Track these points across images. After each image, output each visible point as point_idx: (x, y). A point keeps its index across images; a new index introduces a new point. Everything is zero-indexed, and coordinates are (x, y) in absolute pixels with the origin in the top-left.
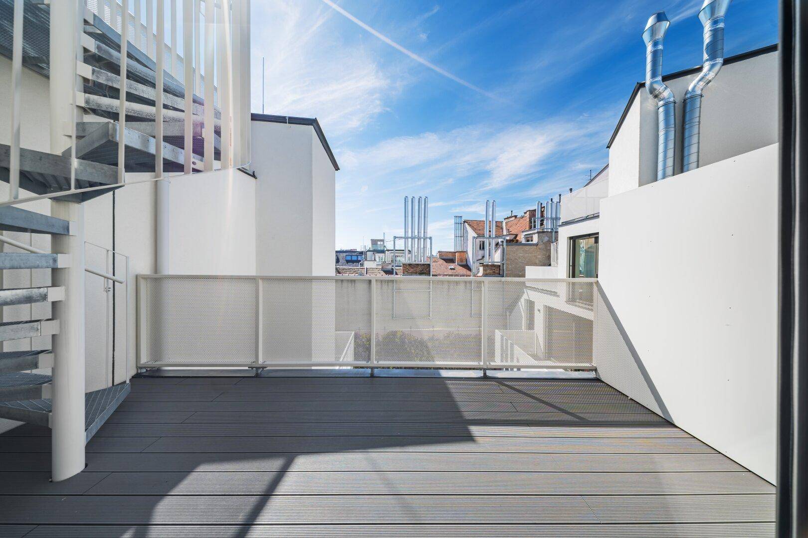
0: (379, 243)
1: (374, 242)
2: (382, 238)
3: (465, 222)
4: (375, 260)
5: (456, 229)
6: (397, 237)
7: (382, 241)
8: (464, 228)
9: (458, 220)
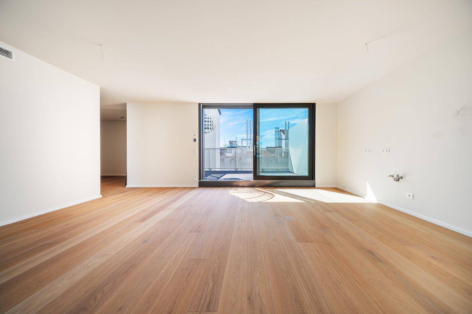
0: (233, 143)
1: (231, 143)
2: (235, 140)
3: (280, 131)
4: (231, 152)
5: (276, 134)
6: (243, 139)
7: (235, 142)
8: (280, 134)
9: (277, 130)
